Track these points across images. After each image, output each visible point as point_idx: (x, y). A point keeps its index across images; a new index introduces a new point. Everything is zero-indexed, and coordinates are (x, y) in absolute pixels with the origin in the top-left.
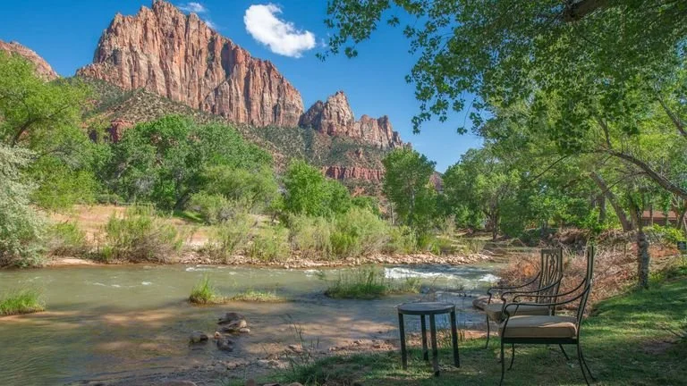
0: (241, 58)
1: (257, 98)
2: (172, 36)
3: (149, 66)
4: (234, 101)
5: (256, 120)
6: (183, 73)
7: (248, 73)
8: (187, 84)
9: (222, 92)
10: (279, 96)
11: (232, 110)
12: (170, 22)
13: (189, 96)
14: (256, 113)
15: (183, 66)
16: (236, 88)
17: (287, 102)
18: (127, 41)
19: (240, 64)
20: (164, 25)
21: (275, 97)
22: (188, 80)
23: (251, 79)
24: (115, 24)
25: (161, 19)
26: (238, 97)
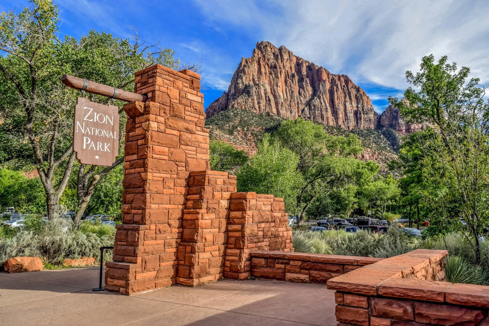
0: (325, 77)
1: (341, 108)
2: (275, 67)
3: (266, 94)
4: (324, 113)
5: (343, 126)
6: (285, 95)
7: (332, 88)
8: (288, 103)
9: (314, 106)
10: (358, 103)
11: (323, 120)
12: (272, 57)
13: (291, 112)
14: (342, 120)
15: (284, 90)
16: (324, 102)
17: (365, 108)
18: (251, 77)
19: (324, 81)
20: (268, 60)
21: (354, 105)
22: (289, 100)
23: (335, 92)
24: (242, 66)
25: (266, 56)
26: (327, 109)
